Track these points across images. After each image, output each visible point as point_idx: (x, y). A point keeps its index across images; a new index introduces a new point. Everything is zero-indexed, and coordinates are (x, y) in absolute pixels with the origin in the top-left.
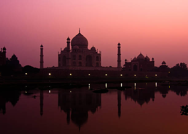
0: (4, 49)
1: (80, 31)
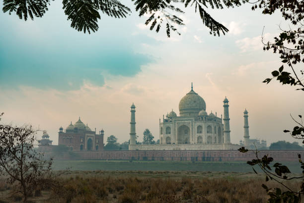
0: (102, 131)
1: (192, 87)
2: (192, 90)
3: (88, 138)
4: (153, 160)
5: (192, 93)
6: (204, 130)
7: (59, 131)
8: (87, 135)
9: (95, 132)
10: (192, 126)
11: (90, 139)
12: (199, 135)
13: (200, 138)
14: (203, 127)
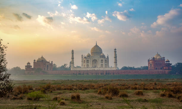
0: (52, 62)
1: (96, 43)
2: (96, 45)
3: (47, 65)
4: (83, 74)
5: (96, 46)
6: (104, 61)
7: (34, 61)
8: (47, 63)
9: (49, 62)
10: (99, 60)
11: (48, 65)
12: (101, 63)
13: (102, 65)
14: (104, 60)
